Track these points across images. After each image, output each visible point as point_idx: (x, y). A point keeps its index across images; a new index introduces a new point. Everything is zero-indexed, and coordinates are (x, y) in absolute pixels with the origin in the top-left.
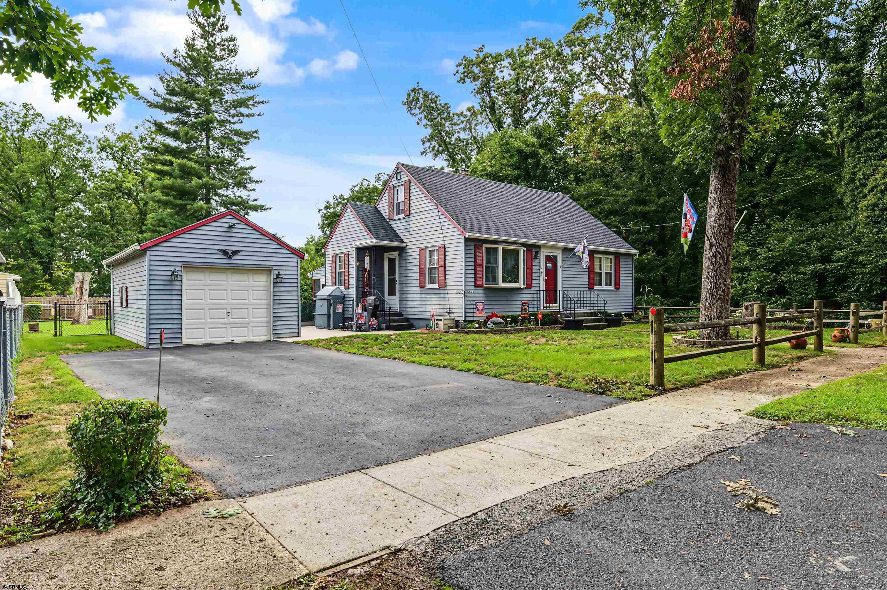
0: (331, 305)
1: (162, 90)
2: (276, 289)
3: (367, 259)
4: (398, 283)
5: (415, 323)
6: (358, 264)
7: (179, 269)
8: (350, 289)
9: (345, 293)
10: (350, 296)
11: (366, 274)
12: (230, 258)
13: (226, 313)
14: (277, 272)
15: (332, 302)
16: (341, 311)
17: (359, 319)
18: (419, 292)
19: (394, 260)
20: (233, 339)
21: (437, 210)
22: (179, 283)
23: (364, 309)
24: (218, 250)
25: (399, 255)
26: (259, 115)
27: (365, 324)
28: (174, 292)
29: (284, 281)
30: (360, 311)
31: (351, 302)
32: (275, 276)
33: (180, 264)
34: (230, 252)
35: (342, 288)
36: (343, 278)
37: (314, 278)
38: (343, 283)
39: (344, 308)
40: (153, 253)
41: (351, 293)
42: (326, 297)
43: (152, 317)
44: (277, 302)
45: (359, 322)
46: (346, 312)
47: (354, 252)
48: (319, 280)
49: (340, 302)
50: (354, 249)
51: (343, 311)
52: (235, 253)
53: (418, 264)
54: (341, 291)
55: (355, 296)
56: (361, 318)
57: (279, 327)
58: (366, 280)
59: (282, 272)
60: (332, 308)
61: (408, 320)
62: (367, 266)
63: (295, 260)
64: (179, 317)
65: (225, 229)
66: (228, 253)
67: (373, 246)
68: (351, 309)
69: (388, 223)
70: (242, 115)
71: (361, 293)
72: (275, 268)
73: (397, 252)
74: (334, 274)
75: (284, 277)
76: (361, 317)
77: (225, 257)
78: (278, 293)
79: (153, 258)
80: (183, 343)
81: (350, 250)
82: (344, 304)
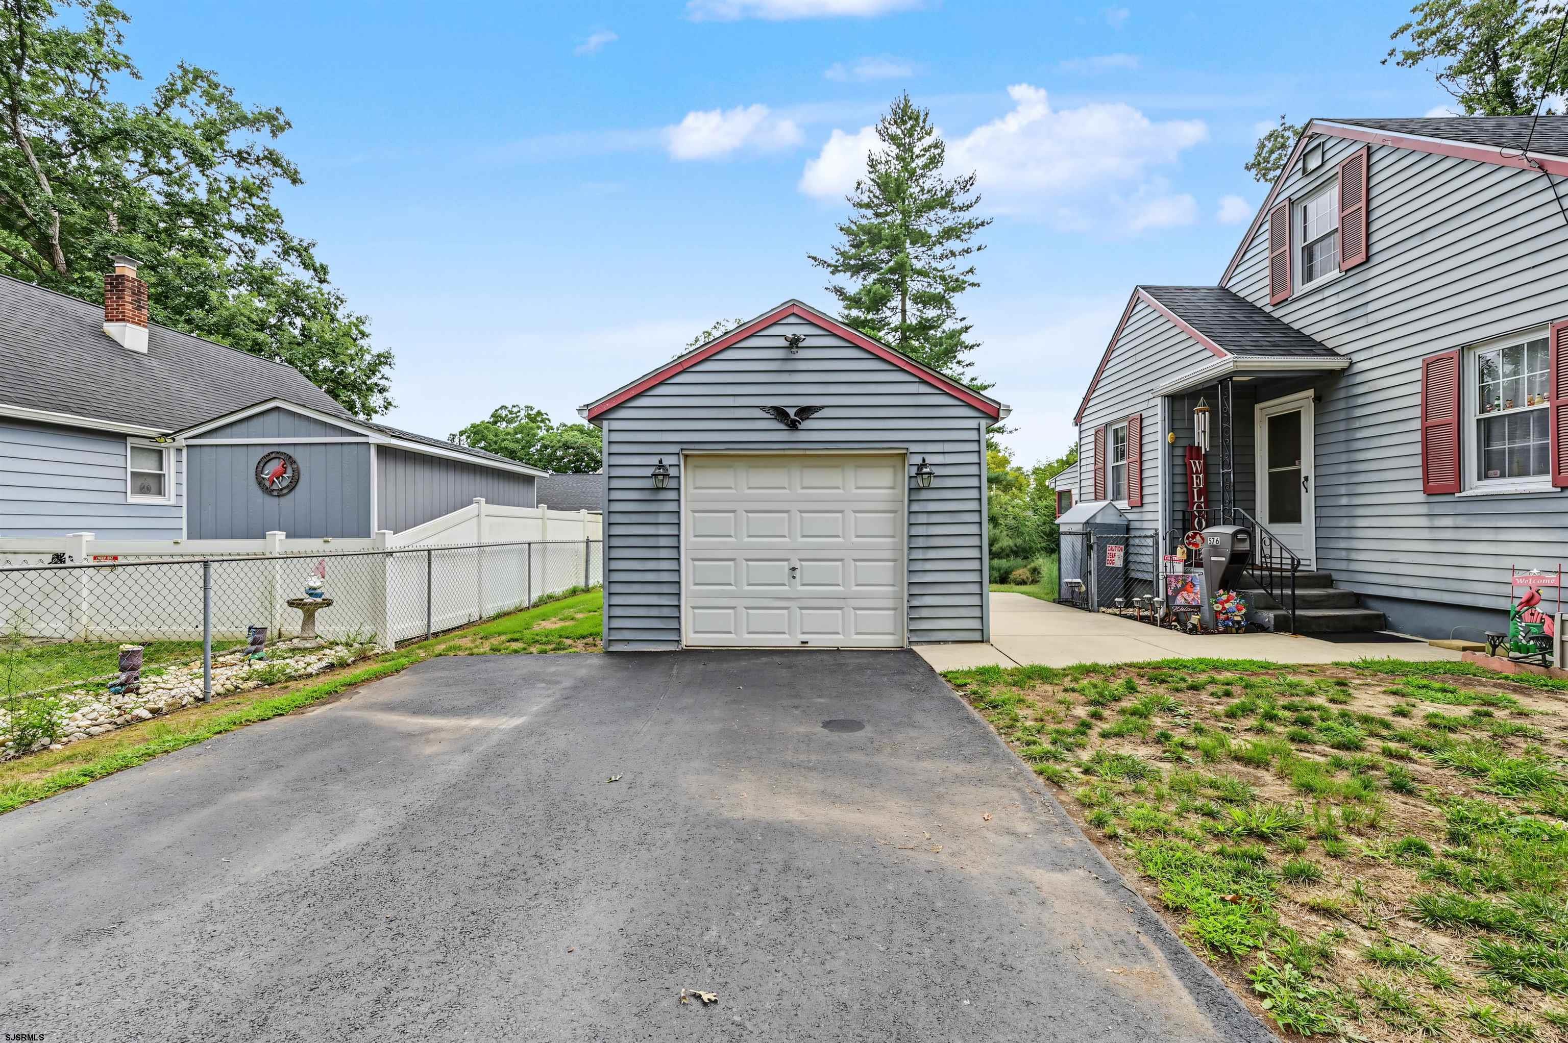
0: (1090, 547)
1: (844, 243)
2: (915, 507)
3: (1201, 421)
4: (1311, 483)
5: (1394, 613)
6: (1170, 437)
7: (673, 460)
8: (1147, 508)
9: (1130, 517)
10: (1146, 525)
11: (1197, 465)
12: (793, 426)
13: (787, 570)
14: (917, 460)
15: (1093, 539)
16: (1118, 563)
17: (1177, 591)
18: (1423, 509)
19: (1294, 418)
20: (805, 638)
21: (1544, 183)
22: (672, 495)
23: (1193, 560)
24: (762, 408)
25: (1318, 399)
26: (979, 249)
27: (1198, 608)
28: (662, 518)
29: (935, 483)
30: (1179, 568)
31: (1150, 542)
32: (914, 470)
33: (675, 449)
34: (792, 412)
35: (1123, 504)
36: (1124, 482)
37: (1058, 489)
38: (1124, 490)
39: (1127, 554)
40: (616, 425)
41: (1149, 516)
42: (1079, 528)
43: (616, 577)
44: (921, 542)
45: (1180, 600)
46: (1132, 566)
47: (1159, 410)
48: (1070, 491)
49: (1116, 542)
50: (1159, 401)
51: (1126, 562)
52: (805, 412)
53: (1418, 412)
54: (1121, 513)
55: (1160, 526)
56: (1183, 588)
57: (925, 613)
58: (1198, 482)
59: (930, 459)
60: (1094, 555)
61: (1359, 600)
62: (1202, 440)
63: (973, 424)
64: (673, 577)
65: (780, 354)
66: (787, 415)
67: (1224, 380)
68: (1149, 559)
69: (1268, 316)
70: (953, 254)
71: (1179, 516)
72: (913, 448)
73: (1311, 393)
74: (1100, 474)
75: (938, 471)
76: (1187, 585)
77: (783, 427)
78: (923, 519)
79: (616, 437)
80: (684, 643)
81: (1145, 406)
82: (1127, 546)
